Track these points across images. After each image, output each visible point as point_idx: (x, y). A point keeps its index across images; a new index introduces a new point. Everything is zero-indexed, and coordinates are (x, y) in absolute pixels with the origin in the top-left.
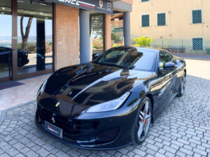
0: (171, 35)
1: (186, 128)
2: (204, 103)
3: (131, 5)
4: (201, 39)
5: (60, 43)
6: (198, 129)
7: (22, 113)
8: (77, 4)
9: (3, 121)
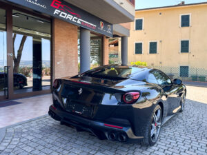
0: (161, 63)
1: (190, 141)
2: (200, 120)
3: (129, 30)
4: (188, 67)
5: (58, 63)
6: (201, 142)
7: (24, 131)
8: (79, 22)
9: (4, 139)
